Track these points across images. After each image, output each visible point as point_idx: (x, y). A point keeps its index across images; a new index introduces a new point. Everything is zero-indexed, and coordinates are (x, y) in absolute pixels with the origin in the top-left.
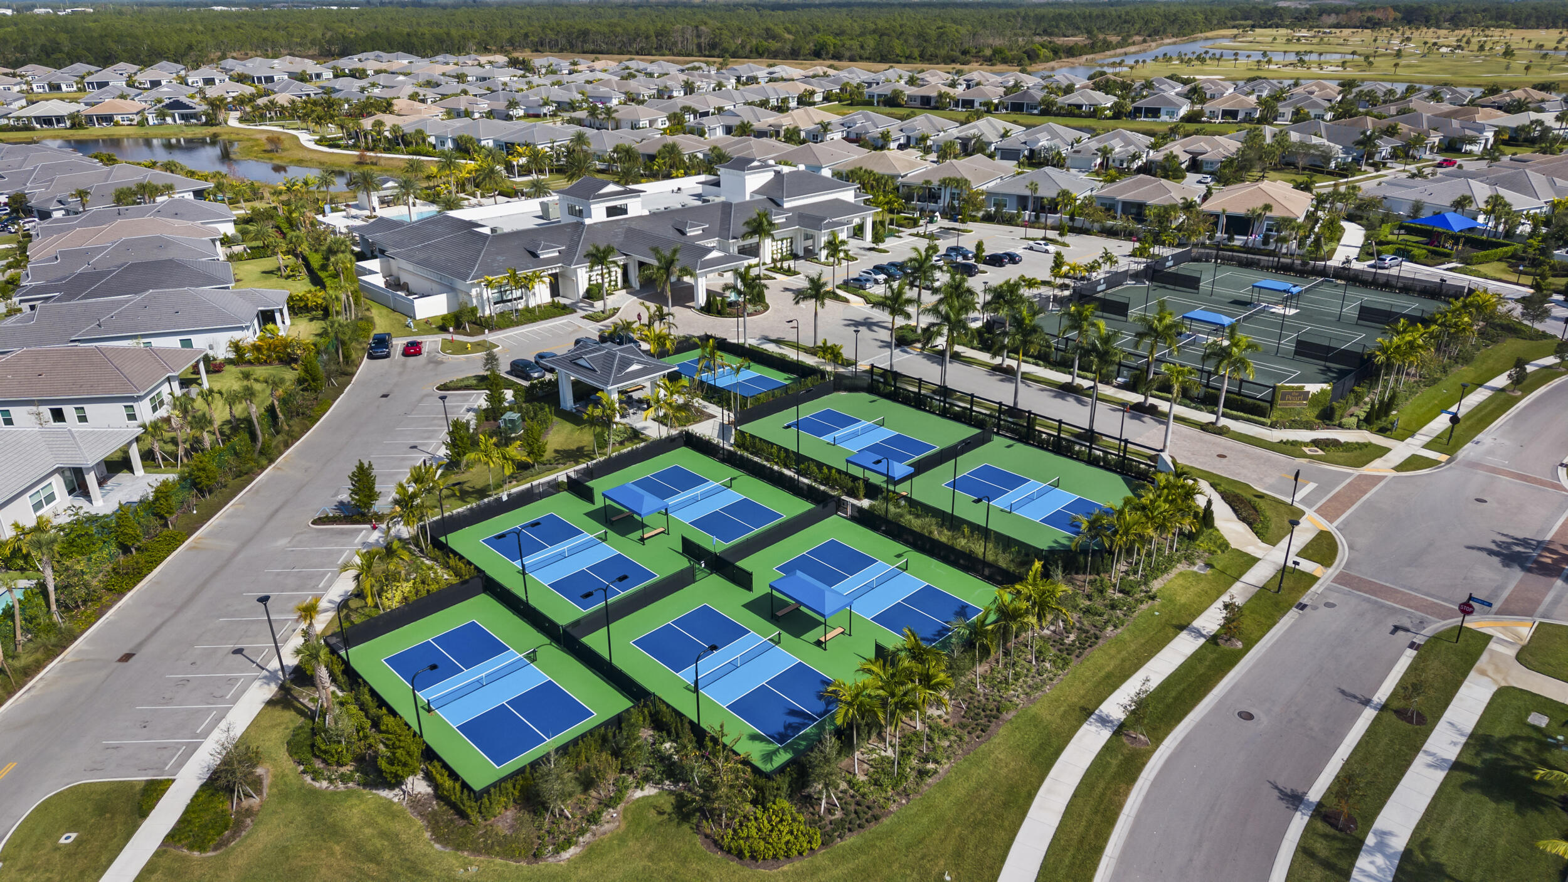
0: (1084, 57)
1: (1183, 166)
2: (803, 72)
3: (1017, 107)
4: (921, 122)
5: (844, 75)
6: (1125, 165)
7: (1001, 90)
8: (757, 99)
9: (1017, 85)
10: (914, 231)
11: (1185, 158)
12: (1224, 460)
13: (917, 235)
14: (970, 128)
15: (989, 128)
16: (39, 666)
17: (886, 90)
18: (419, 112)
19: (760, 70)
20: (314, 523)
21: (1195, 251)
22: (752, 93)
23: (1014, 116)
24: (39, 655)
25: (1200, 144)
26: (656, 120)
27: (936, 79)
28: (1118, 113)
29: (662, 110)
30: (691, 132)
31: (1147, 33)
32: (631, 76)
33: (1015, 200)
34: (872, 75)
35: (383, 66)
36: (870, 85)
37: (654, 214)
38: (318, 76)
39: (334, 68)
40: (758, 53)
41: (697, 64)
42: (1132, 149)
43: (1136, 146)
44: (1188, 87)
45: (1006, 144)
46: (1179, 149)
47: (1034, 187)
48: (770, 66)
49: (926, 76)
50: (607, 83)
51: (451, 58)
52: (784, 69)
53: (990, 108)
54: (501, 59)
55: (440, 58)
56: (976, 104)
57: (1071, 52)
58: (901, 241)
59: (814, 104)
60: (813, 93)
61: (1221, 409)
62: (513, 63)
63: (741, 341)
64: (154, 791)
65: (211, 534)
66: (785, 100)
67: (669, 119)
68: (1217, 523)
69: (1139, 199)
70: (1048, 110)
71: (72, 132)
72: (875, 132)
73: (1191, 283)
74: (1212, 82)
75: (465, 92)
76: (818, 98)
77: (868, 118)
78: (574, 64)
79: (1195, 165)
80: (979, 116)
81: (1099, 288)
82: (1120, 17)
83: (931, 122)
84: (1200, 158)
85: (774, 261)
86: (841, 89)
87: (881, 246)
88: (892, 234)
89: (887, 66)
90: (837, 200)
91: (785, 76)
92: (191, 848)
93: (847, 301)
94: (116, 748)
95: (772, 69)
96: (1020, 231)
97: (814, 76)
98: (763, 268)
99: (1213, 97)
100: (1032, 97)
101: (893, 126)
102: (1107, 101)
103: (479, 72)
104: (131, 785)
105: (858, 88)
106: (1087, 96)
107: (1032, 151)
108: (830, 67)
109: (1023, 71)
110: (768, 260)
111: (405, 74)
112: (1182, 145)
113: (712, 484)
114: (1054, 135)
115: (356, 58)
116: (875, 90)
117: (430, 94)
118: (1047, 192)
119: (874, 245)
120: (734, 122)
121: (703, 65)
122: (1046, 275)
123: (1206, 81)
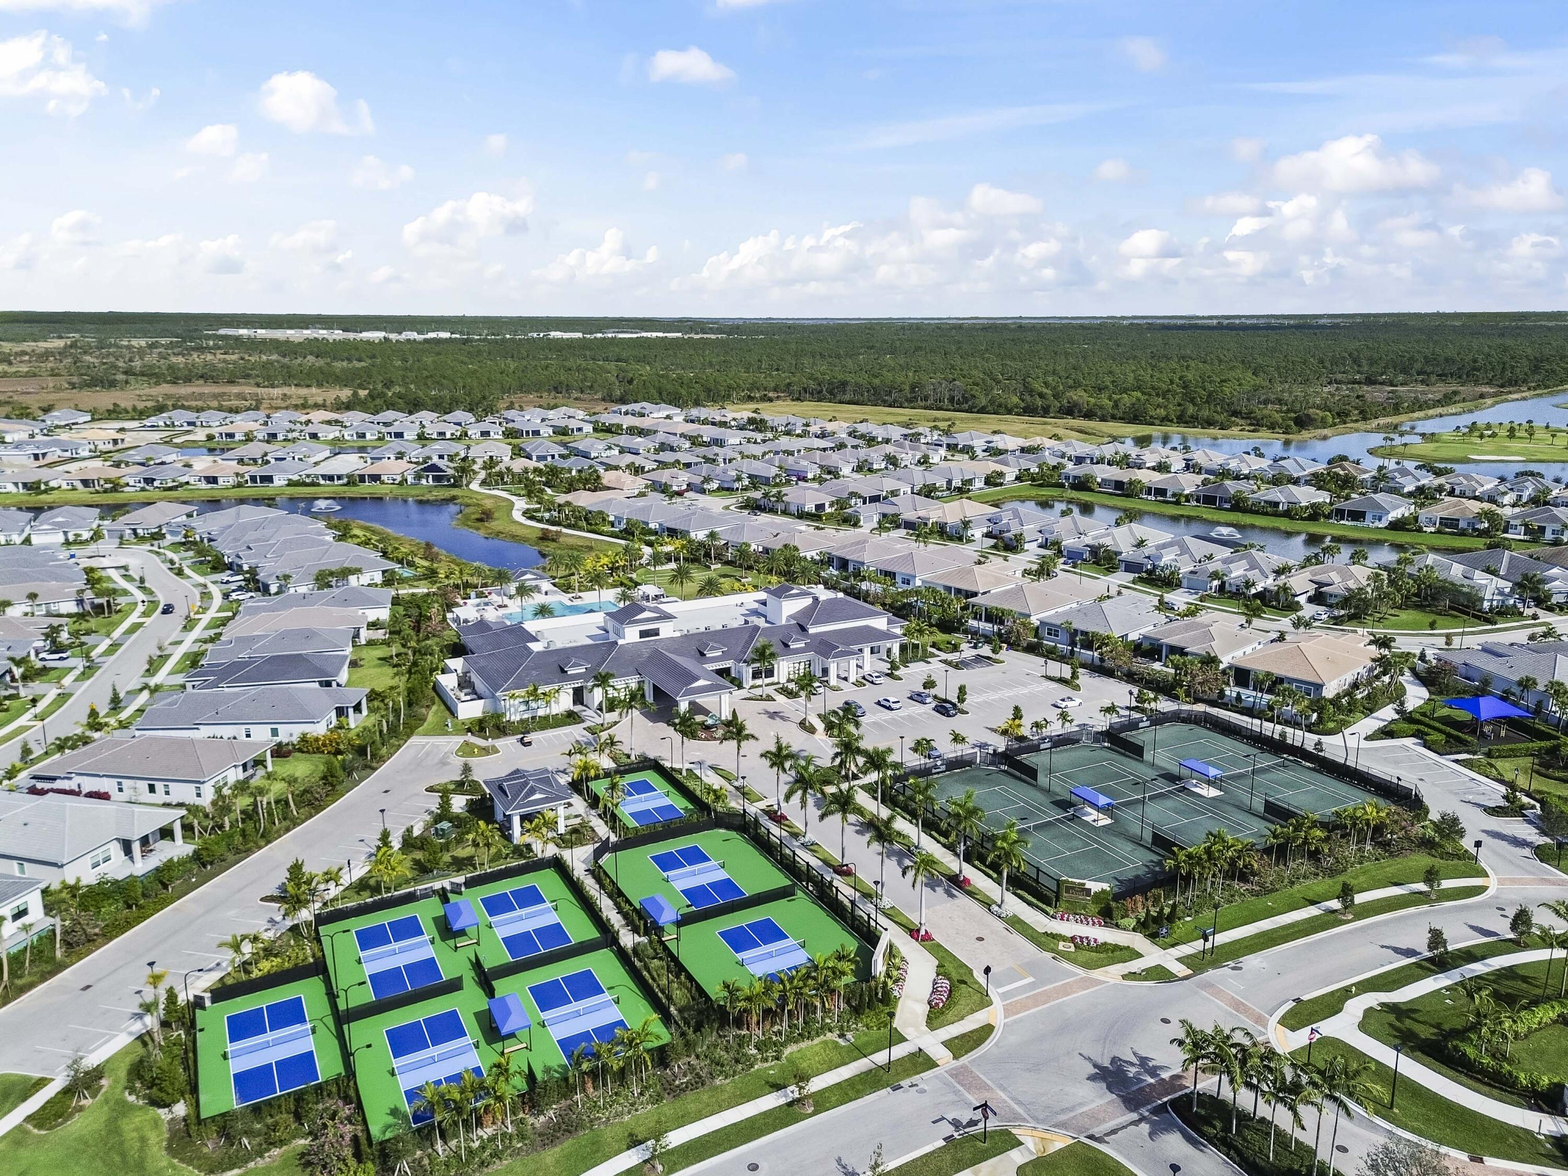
1: (1302, 598)
3: (1209, 500)
4: (1064, 524)
6: (1241, 591)
10: (950, 656)
12: (978, 944)
13: (948, 661)
14: (1105, 536)
15: (1126, 536)
16: (31, 986)
18: (623, 484)
19: (981, 437)
20: (262, 900)
22: (935, 474)
23: (1202, 510)
24: (35, 979)
25: (1330, 573)
26: (823, 504)
28: (1314, 515)
29: (831, 494)
32: (841, 446)
33: (1066, 632)
35: (637, 422)
37: (685, 636)
38: (579, 430)
39: (596, 422)
45: (1132, 556)
50: (811, 456)
53: (1179, 500)
59: (1001, 484)
60: (1001, 474)
62: (751, 423)
64: (41, 1083)
65: (193, 900)
68: (905, 1002)
69: (1181, 644)
70: (1238, 506)
71: (346, 488)
73: (1136, 751)
75: (677, 462)
76: (1009, 478)
77: (1017, 515)
78: (807, 425)
79: (1319, 597)
83: (1075, 523)
84: (1324, 589)
85: (790, 680)
86: (1039, 469)
87: (896, 673)
88: (924, 658)
90: (867, 627)
92: (35, 1126)
93: (814, 731)
94: (40, 1052)
100: (1226, 490)
104: (30, 1078)
105: (1056, 468)
107: (1154, 566)
110: (783, 680)
112: (1312, 573)
113: (546, 906)
114: (1184, 550)
117: (647, 462)
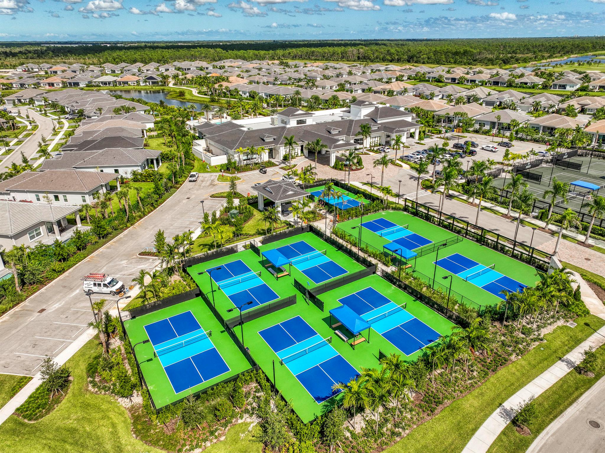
0: (531, 63)
1: (577, 111)
2: (400, 68)
3: (496, 83)
4: (450, 89)
5: (418, 69)
6: (546, 110)
7: (489, 76)
8: (377, 78)
9: (497, 74)
10: (439, 136)
11: (577, 107)
12: (589, 262)
13: (440, 138)
14: (471, 92)
15: (481, 92)
17: (436, 75)
18: (239, 81)
19: (382, 67)
20: (140, 254)
21: (579, 151)
22: (376, 76)
23: (494, 87)
25: (586, 100)
26: (333, 86)
27: (459, 71)
28: (545, 87)
29: (336, 82)
30: (347, 91)
31: (563, 52)
32: (327, 68)
33: (489, 123)
34: (431, 69)
35: (232, 65)
36: (429, 73)
37: (318, 124)
38: (207, 68)
39: (214, 65)
40: (384, 60)
41: (355, 64)
42: (550, 102)
43: (553, 101)
44: (582, 76)
45: (489, 99)
46: (575, 103)
47: (499, 118)
48: (387, 65)
49: (455, 69)
50: (316, 71)
51: (259, 62)
52: (393, 67)
53: (483, 83)
54: (277, 62)
55: (254, 62)
56: (477, 82)
57: (525, 61)
58: (432, 140)
59: (403, 80)
60: (403, 76)
61: (589, 233)
62: (282, 63)
63: (347, 182)
64: (23, 382)
66: (390, 79)
67: (338, 85)
68: (583, 298)
69: (552, 125)
70: (510, 85)
71: (112, 87)
72: (428, 93)
73: (577, 167)
74: (595, 73)
75: (259, 74)
76: (405, 78)
77: (425, 87)
78: (306, 64)
79: (583, 111)
80: (477, 86)
81: (527, 167)
82: (550, 46)
83: (453, 88)
84: (585, 107)
85: (371, 147)
86: (416, 75)
87: (422, 142)
88: (428, 136)
89: (438, 65)
90: (403, 120)
91: (392, 69)
93: (401, 166)
95: (387, 67)
96: (491, 138)
97: (405, 69)
98: (365, 149)
99: (594, 80)
100: (503, 79)
101: (437, 90)
102: (539, 81)
103: (268, 67)
105: (423, 74)
106: (531, 78)
107: (501, 103)
108: (413, 65)
109: (501, 68)
110: (368, 146)
111: (238, 68)
112: (576, 101)
113: (318, 252)
114: (512, 95)
115: (222, 62)
116: (432, 75)
117: (245, 75)
118: (505, 121)
119: (419, 141)
120: (366, 87)
121: (358, 65)
122: (501, 159)
123: (591, 73)
